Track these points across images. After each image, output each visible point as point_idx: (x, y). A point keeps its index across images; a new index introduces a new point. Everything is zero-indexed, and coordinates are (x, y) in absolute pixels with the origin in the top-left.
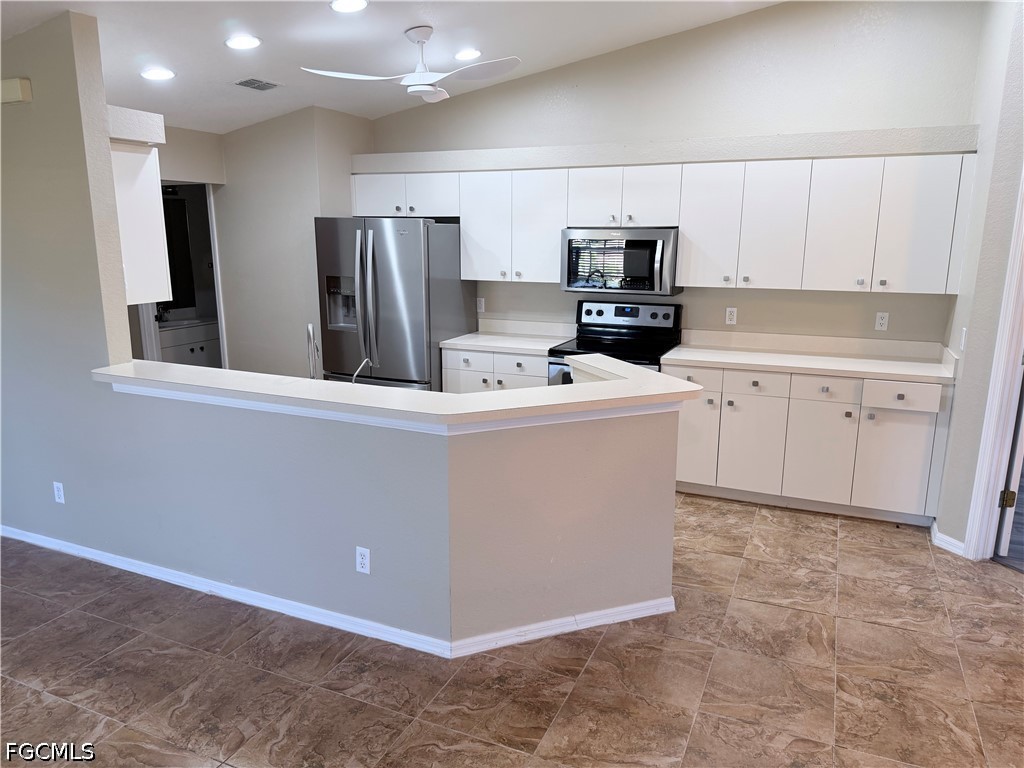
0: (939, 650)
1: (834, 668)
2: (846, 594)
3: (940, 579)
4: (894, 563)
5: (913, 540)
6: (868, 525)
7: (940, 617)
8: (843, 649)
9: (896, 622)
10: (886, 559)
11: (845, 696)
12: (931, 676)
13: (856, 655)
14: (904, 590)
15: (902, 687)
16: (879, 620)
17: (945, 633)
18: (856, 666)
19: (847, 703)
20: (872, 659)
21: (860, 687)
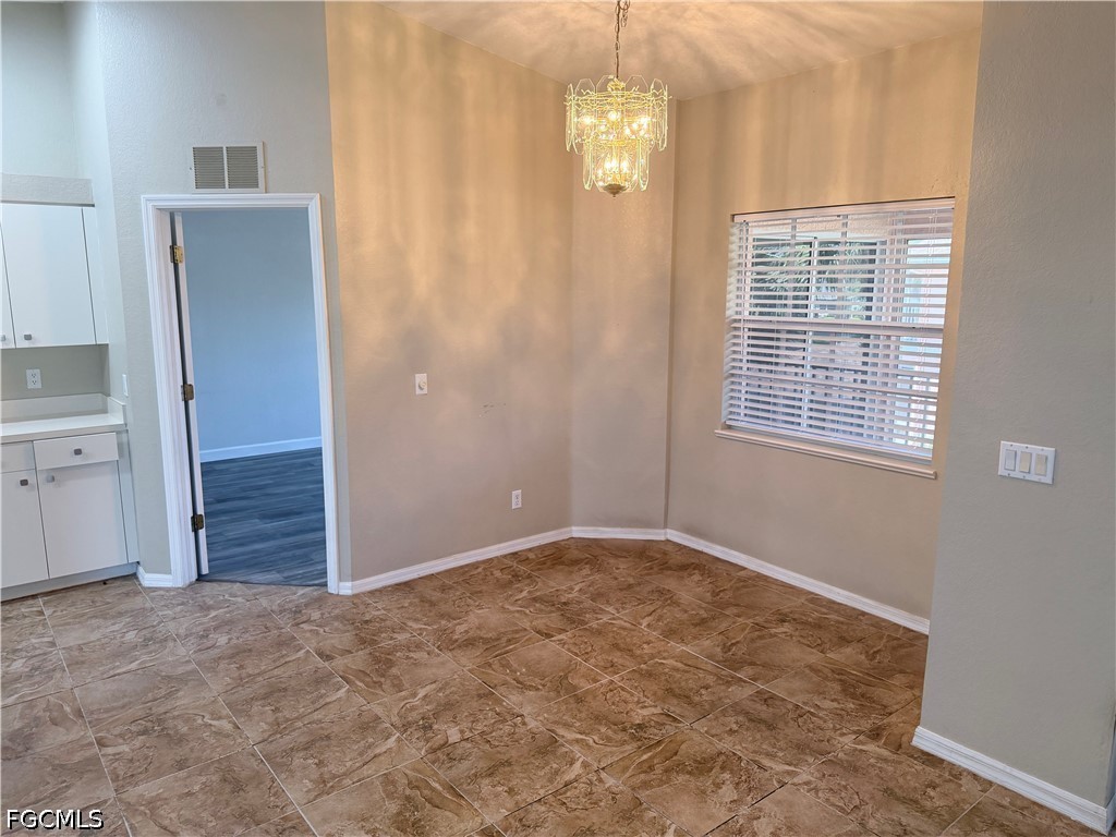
0: (180, 670)
1: (90, 733)
2: (75, 664)
3: (160, 613)
4: (113, 617)
5: (124, 590)
6: (74, 593)
7: (171, 644)
8: (92, 713)
9: (134, 666)
10: (104, 616)
11: (110, 750)
12: (181, 693)
13: (107, 711)
14: (131, 636)
15: (160, 715)
16: (118, 671)
17: (180, 655)
18: (110, 720)
19: (114, 755)
20: (123, 707)
21: (121, 736)
